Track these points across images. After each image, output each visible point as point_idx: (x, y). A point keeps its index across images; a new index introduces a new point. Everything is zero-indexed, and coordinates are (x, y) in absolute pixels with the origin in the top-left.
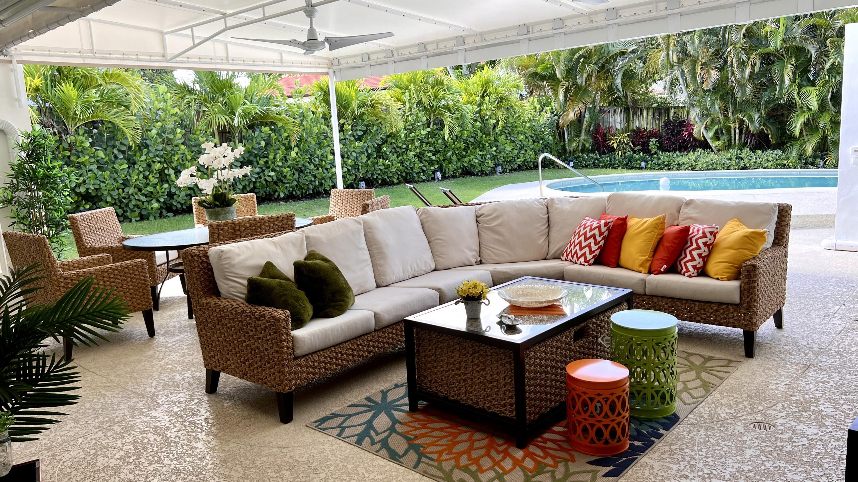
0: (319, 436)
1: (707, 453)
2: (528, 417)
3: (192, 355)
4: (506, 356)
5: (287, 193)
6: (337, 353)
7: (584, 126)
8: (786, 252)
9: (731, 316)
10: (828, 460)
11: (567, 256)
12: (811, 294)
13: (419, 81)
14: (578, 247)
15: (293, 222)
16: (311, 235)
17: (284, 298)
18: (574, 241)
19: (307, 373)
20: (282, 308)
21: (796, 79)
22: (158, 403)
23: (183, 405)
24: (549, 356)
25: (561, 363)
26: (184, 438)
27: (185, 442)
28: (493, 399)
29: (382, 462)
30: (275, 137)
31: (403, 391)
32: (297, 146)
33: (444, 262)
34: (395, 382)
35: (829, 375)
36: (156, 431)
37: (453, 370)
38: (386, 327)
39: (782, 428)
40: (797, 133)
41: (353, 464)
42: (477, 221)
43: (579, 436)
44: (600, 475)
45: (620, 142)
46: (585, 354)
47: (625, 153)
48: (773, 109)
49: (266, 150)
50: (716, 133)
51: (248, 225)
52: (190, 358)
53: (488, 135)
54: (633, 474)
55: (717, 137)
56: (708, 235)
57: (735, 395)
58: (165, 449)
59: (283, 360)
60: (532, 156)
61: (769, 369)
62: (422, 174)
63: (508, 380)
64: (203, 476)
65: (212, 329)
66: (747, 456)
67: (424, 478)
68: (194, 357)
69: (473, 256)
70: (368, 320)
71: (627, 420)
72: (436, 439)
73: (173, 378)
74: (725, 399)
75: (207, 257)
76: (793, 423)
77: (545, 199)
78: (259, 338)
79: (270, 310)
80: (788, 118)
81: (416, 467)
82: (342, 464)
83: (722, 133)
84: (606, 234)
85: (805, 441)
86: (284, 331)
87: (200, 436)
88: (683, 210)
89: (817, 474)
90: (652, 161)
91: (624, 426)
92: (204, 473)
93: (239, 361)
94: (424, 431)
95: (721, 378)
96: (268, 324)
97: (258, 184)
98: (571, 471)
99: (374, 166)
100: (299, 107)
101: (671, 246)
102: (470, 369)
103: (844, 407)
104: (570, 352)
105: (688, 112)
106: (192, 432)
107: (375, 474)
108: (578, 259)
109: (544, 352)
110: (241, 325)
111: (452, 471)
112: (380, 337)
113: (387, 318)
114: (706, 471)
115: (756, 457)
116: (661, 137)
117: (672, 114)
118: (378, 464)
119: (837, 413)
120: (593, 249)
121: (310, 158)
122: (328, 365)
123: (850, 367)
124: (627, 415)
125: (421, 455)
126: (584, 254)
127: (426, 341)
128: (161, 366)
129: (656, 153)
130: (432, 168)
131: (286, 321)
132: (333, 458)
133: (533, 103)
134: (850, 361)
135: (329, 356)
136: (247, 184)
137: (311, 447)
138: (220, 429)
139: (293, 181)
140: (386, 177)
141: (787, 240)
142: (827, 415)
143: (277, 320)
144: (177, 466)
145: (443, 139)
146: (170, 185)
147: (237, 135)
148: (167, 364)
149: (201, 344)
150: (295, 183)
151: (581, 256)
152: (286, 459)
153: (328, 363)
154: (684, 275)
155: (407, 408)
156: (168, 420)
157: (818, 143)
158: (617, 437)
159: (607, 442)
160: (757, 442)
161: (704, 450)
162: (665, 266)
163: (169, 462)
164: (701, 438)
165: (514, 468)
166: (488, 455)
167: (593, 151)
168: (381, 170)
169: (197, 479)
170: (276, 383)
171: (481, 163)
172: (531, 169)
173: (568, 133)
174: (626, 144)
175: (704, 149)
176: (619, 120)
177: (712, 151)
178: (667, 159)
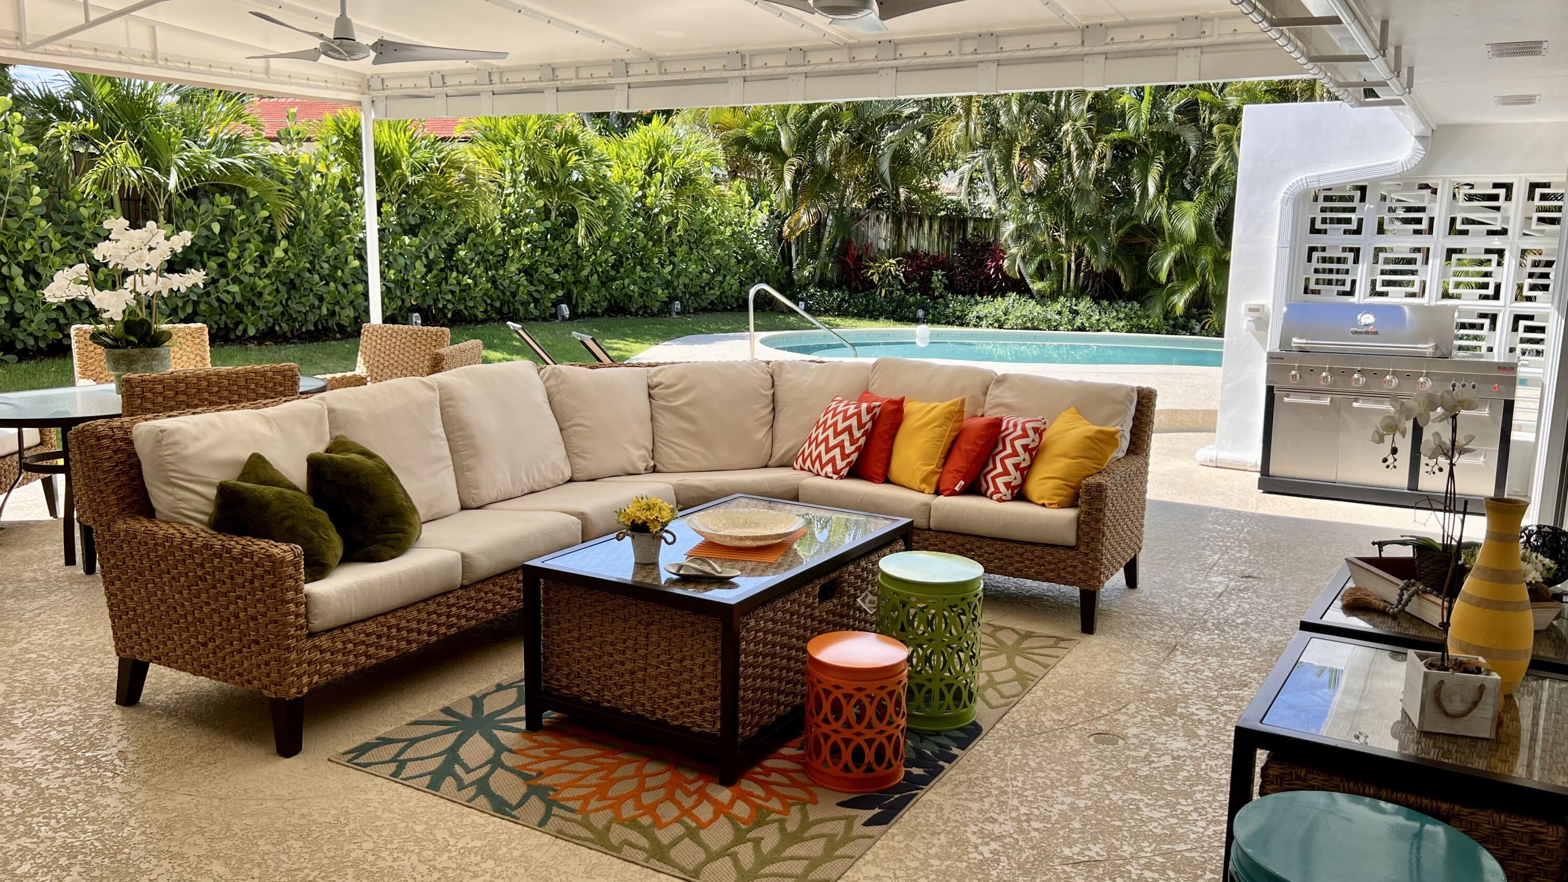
0: (356, 777)
1: (1024, 783)
2: (740, 731)
3: (80, 634)
4: (708, 627)
5: (262, 326)
6: (389, 628)
7: (826, 241)
8: (1147, 464)
9: (1061, 565)
10: (1201, 787)
11: (804, 461)
12: (1179, 534)
13: (532, 132)
14: (822, 448)
15: (296, 383)
16: (338, 406)
17: (288, 523)
18: (817, 438)
19: (332, 664)
20: (288, 542)
21: (1164, 187)
22: (15, 726)
23: (70, 728)
24: (779, 627)
25: (798, 639)
26: (78, 788)
27: (81, 796)
28: (682, 703)
29: (479, 818)
30: (243, 217)
31: (511, 695)
32: (286, 237)
33: (588, 466)
34: (497, 681)
35: (1204, 660)
36: (15, 777)
37: (611, 655)
38: (483, 581)
39: (1134, 741)
40: (1163, 276)
41: (426, 823)
42: (650, 396)
43: (825, 761)
44: (858, 822)
45: (883, 273)
46: (835, 625)
47: (892, 292)
48: (1127, 235)
49: (223, 241)
50: (1040, 267)
51: (205, 383)
52: (76, 640)
53: (658, 242)
54: (911, 820)
55: (1040, 274)
56: (1031, 433)
57: (1067, 693)
58: (38, 810)
59: (287, 637)
60: (734, 287)
61: (1116, 651)
62: (532, 305)
63: (709, 669)
64: (124, 856)
65: (137, 580)
66: (1085, 785)
67: (559, 841)
68: (83, 637)
69: (642, 458)
70: (450, 567)
71: (902, 731)
72: (577, 776)
73: (41, 679)
74: (1052, 699)
75: (130, 442)
76: (1151, 733)
77: (768, 363)
78: (240, 597)
79: (263, 544)
80: (1150, 249)
81: (542, 823)
82: (403, 825)
83: (1049, 267)
84: (869, 426)
85: (1168, 760)
86: (291, 583)
87: (111, 786)
88: (994, 392)
89: (1185, 808)
90: (936, 310)
91: (897, 743)
92: (126, 850)
93: (193, 641)
94: (554, 763)
95: (1045, 666)
96: (258, 571)
97: (203, 307)
98: (811, 819)
99: (439, 285)
100: (293, 162)
101: (973, 450)
102: (642, 652)
103: (1225, 707)
104: (813, 620)
105: (997, 229)
106: (95, 777)
107: (468, 838)
108: (822, 467)
109: (772, 620)
110: (200, 573)
111: (607, 828)
112: (471, 598)
113: (485, 566)
114: (1023, 810)
115: (1097, 786)
116: (951, 269)
117: (970, 230)
118: (473, 821)
119: (1215, 717)
120: (847, 452)
121: (311, 263)
122: (372, 650)
123: (1233, 648)
124: (903, 722)
125: (550, 804)
126: (833, 460)
127: (563, 604)
128: (13, 656)
129: (941, 296)
130: (553, 296)
131: (296, 565)
132: (387, 815)
133: (739, 192)
134: (1235, 639)
135: (373, 633)
136: (180, 304)
137: (342, 796)
138: (153, 771)
139: (275, 306)
140: (462, 307)
141: (1148, 446)
142: (1200, 721)
143: (276, 563)
144: (69, 840)
145: (575, 244)
146: (11, 298)
147: (162, 207)
148: (27, 651)
149: (111, 610)
150: (279, 309)
151: (827, 463)
152: (293, 820)
153: (371, 645)
154: (991, 498)
155: (522, 725)
156: (39, 757)
157: (1194, 294)
158: (886, 760)
159: (869, 770)
160: (1099, 763)
161: (1021, 779)
162: (962, 483)
163: (51, 834)
164: (1016, 760)
165: (715, 818)
166: (671, 798)
167: (839, 287)
168: (452, 292)
169: (112, 863)
170: (272, 682)
171: (644, 293)
172: (732, 310)
173: (797, 251)
174: (893, 277)
175: (1020, 293)
176: (883, 234)
177: (1032, 297)
178: (959, 308)
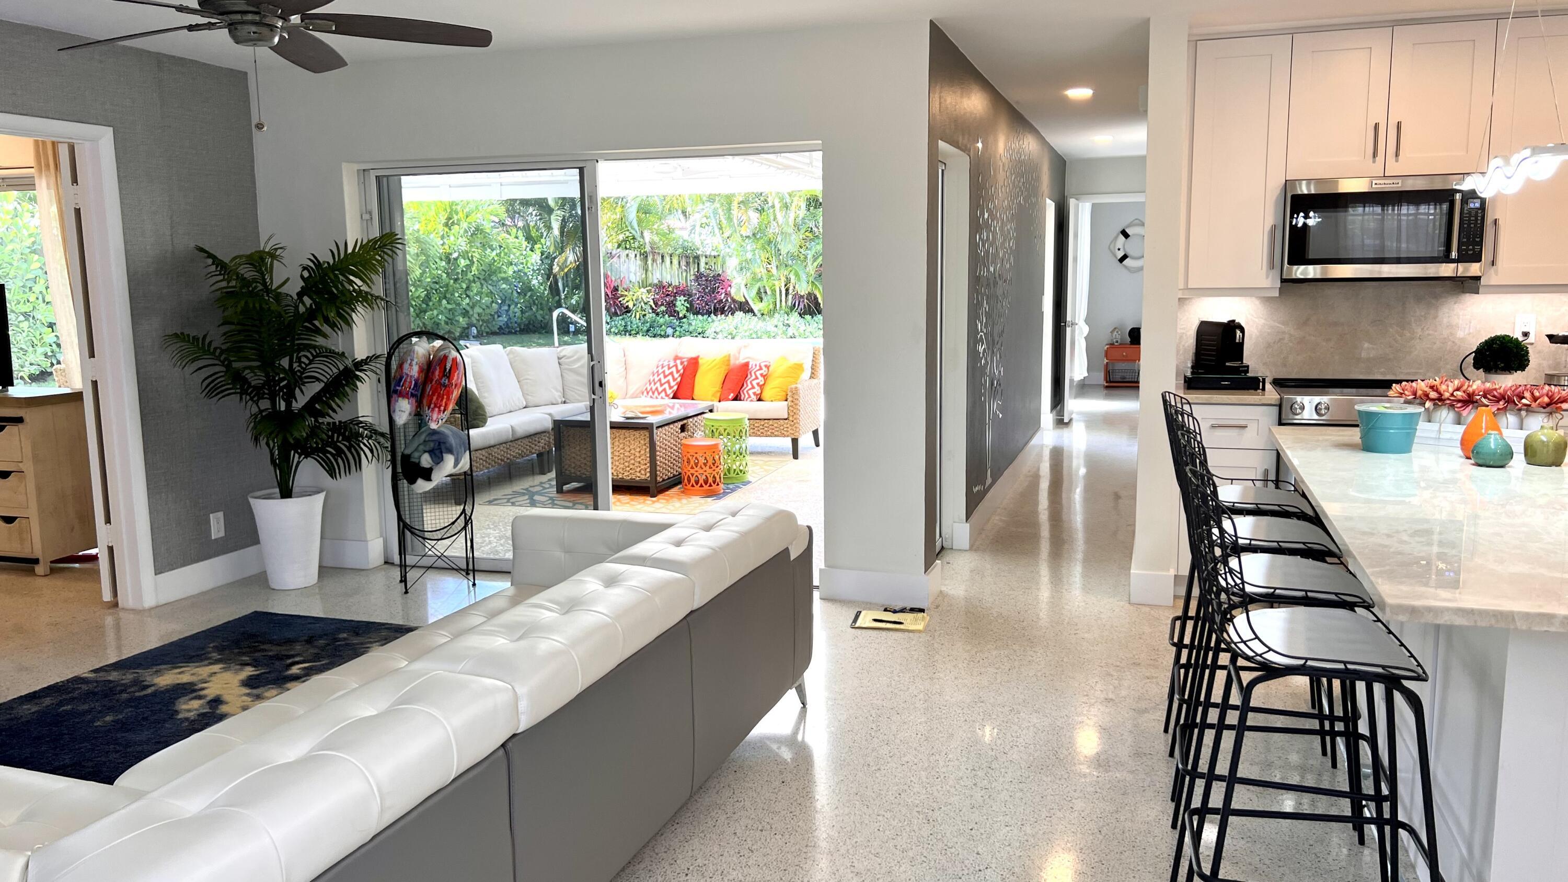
2: (658, 479)
4: (641, 435)
9: (782, 428)
11: (648, 393)
14: (658, 385)
18: (654, 380)
28: (631, 469)
33: (532, 400)
38: (518, 439)
42: (559, 364)
45: (636, 300)
47: (645, 315)
50: (759, 293)
55: (759, 297)
56: (763, 368)
63: (643, 452)
69: (559, 396)
70: (508, 431)
83: (765, 292)
84: (682, 371)
90: (682, 327)
101: (735, 379)
105: (724, 264)
108: (659, 395)
113: (520, 431)
116: (690, 295)
117: (702, 265)
120: (672, 385)
126: (664, 390)
127: (571, 436)
129: (685, 317)
133: (517, 238)
151: (662, 392)
154: (747, 401)
155: (554, 492)
159: (710, 485)
162: (731, 395)
171: (450, 321)
172: (515, 333)
173: (563, 284)
174: (646, 304)
175: (746, 312)
176: (633, 268)
177: (755, 315)
178: (700, 325)
